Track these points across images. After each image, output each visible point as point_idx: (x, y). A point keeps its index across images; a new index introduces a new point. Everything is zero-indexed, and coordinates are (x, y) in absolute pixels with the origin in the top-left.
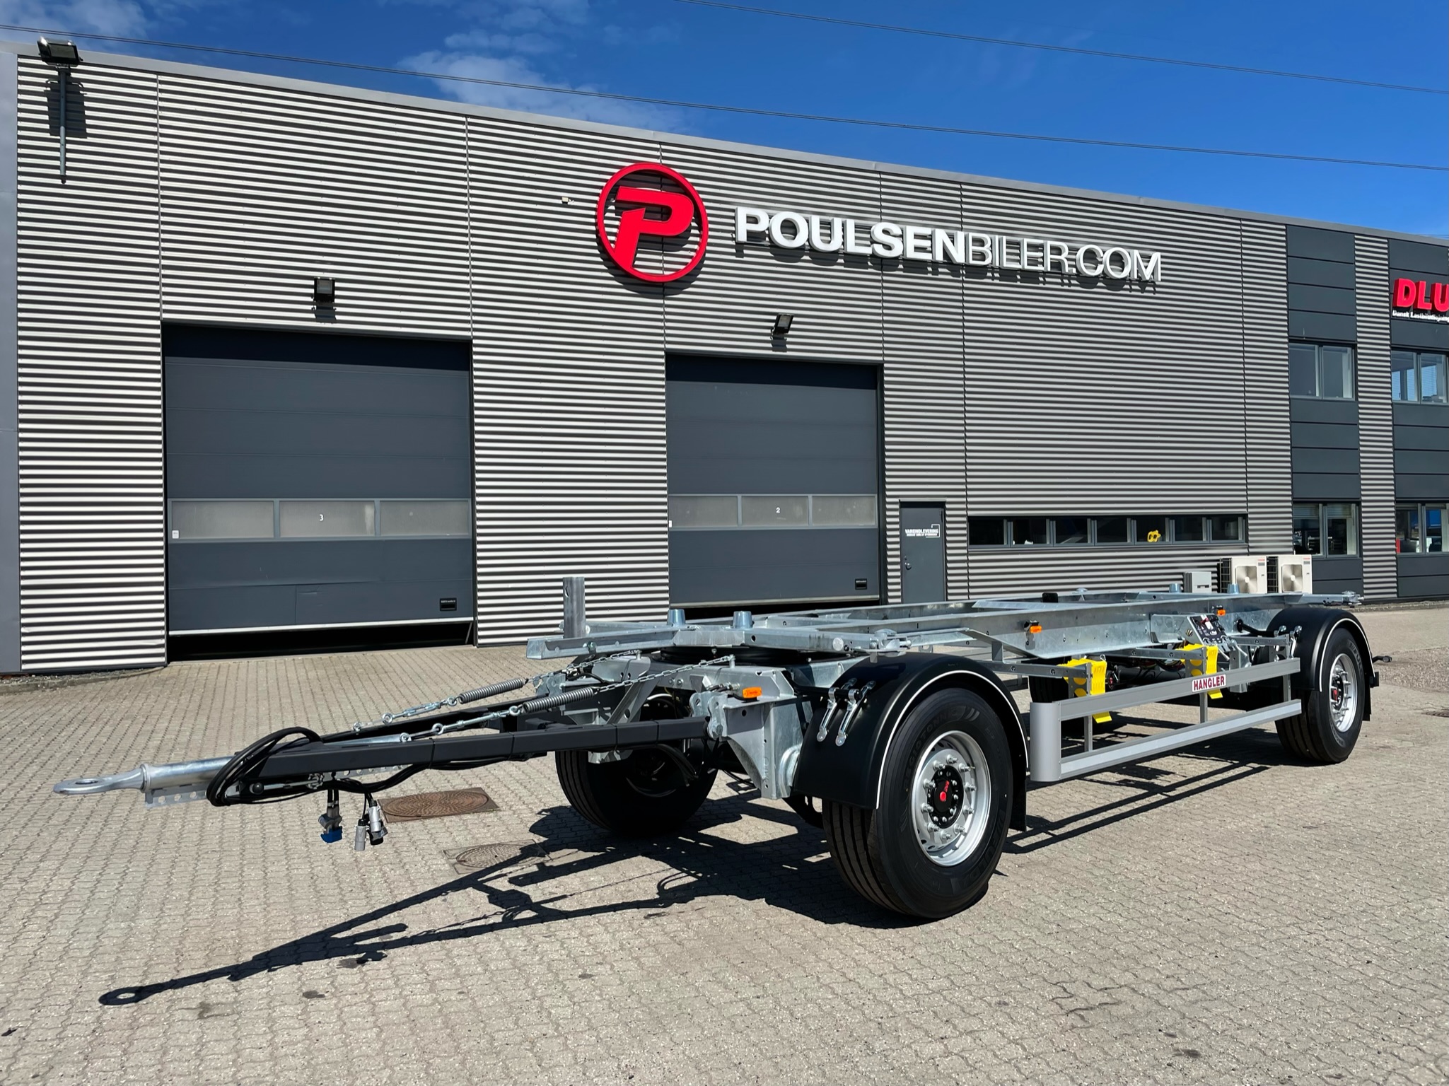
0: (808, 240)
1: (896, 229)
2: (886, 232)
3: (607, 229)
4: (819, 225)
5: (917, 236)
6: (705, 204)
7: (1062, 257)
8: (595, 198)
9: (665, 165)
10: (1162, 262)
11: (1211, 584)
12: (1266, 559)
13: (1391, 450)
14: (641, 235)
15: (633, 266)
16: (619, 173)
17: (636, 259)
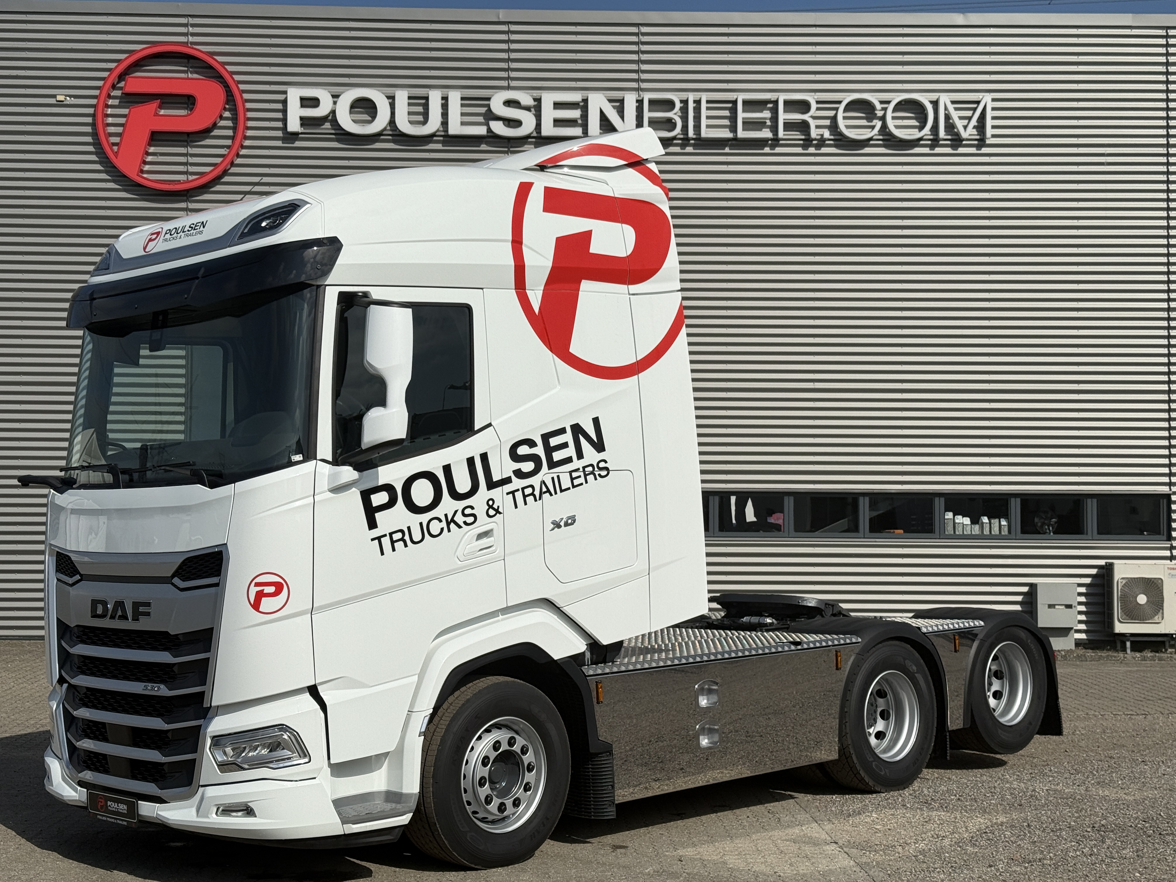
0: (392, 121)
1: (526, 99)
2: (509, 103)
3: (112, 129)
4: (406, 101)
5: (558, 105)
6: (242, 87)
7: (806, 117)
8: (96, 92)
9: (192, 43)
10: (993, 109)
11: (1075, 604)
14: (153, 133)
15: (142, 171)
16: (126, 59)
17: (145, 163)
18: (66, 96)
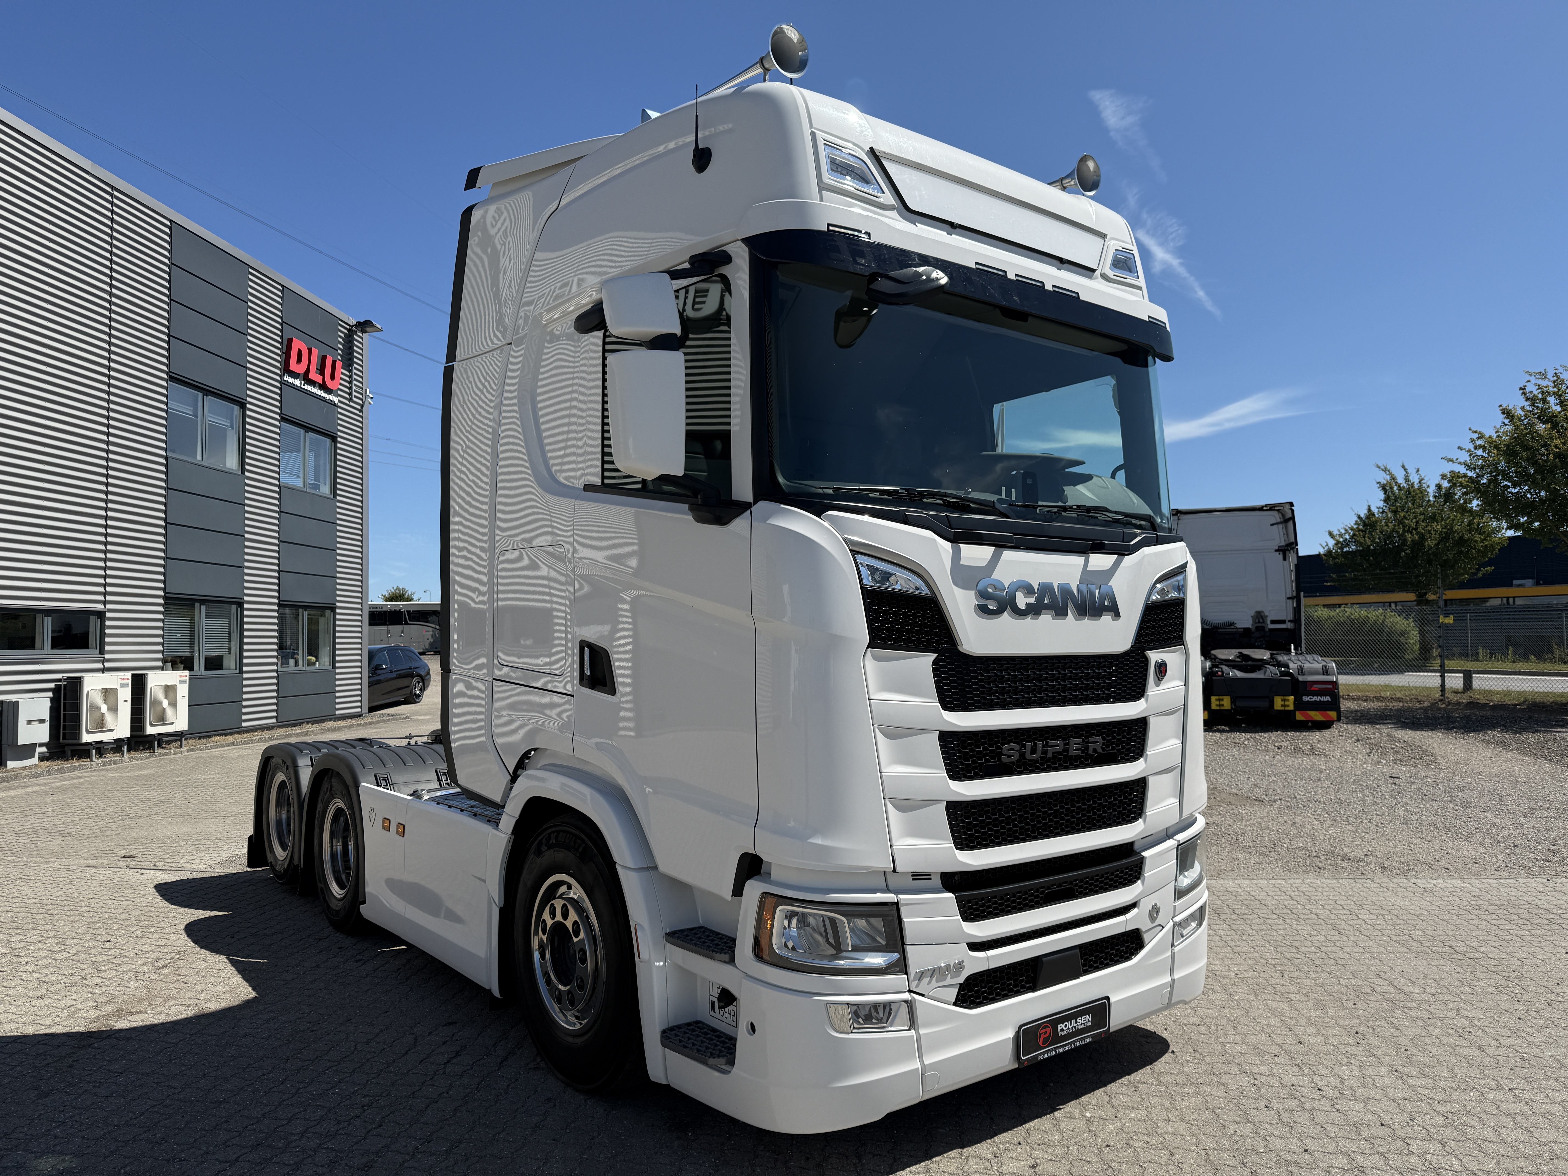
12: (130, 677)
13: (276, 541)
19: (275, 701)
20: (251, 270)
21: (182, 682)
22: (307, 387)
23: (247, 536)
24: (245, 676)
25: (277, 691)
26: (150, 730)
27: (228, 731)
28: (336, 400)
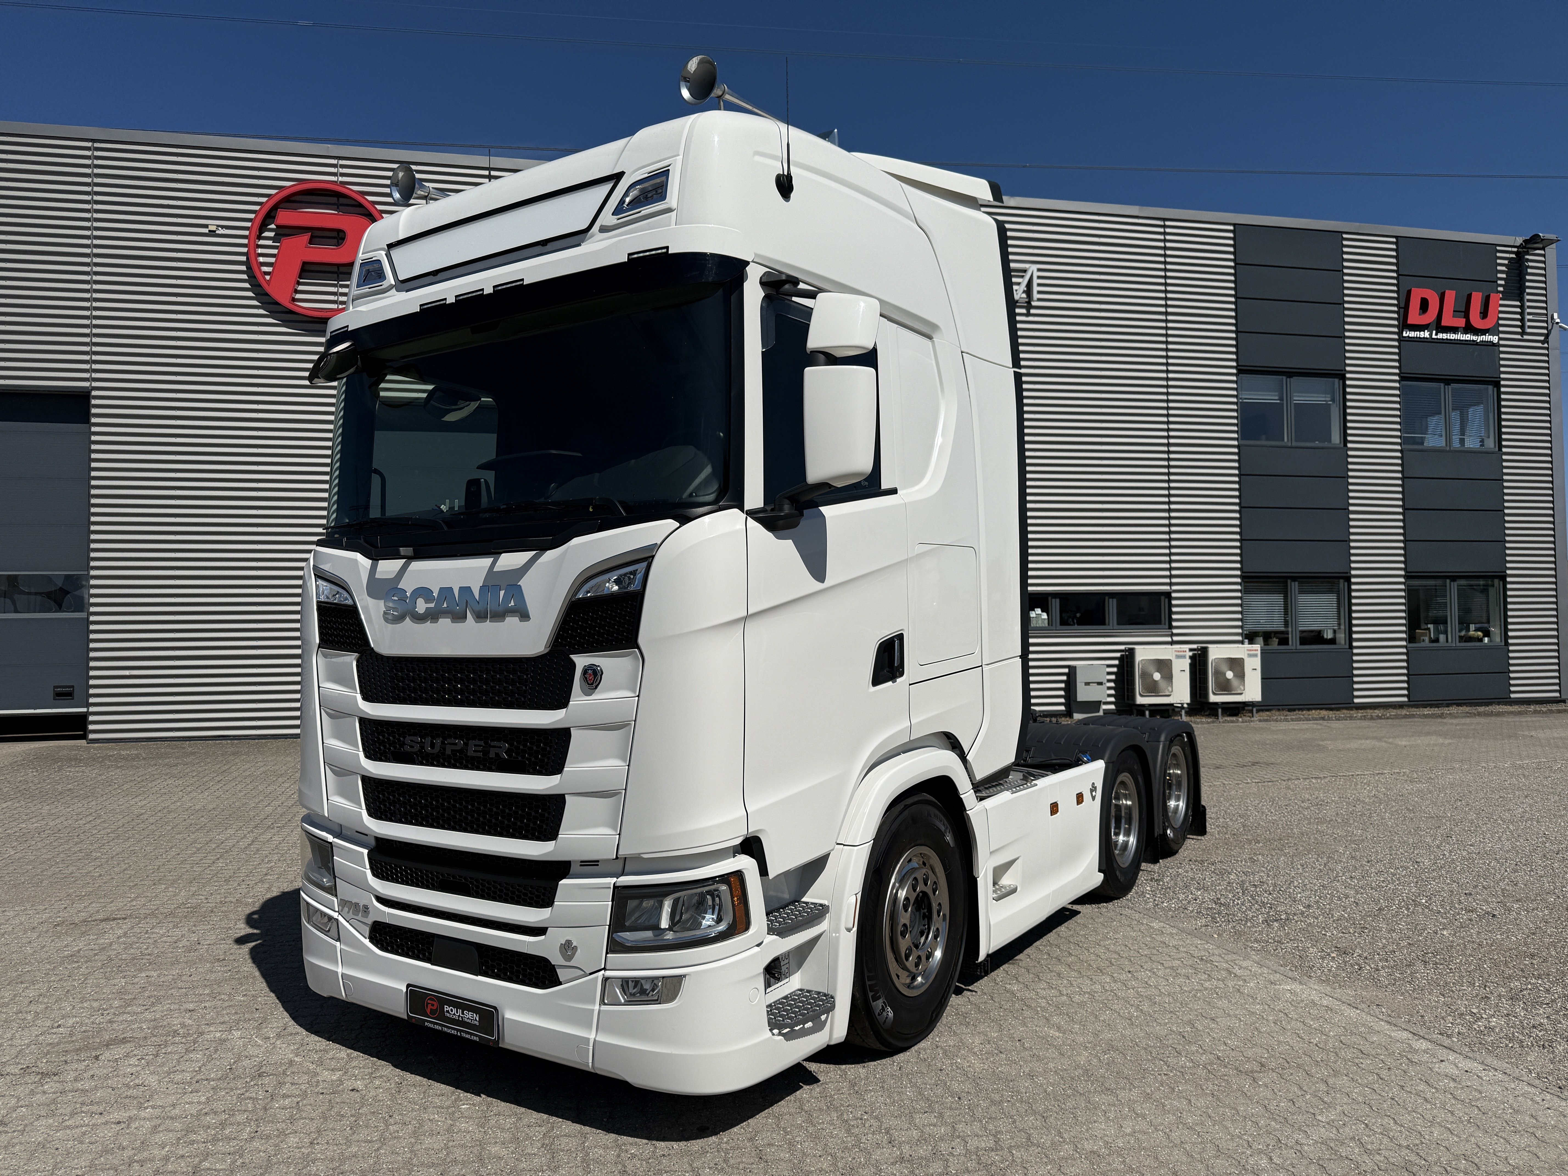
3: (263, 259)
8: (249, 224)
9: (341, 182)
10: (1039, 277)
11: (1105, 681)
12: (1188, 650)
13: (1400, 510)
14: (304, 264)
15: (294, 300)
16: (277, 194)
17: (297, 292)
18: (218, 226)
19: (1405, 678)
20: (1345, 236)
21: (1250, 656)
22: (1440, 336)
23: (1351, 508)
24: (1355, 651)
25: (1407, 668)
26: (1213, 698)
27: (1333, 706)
28: (1495, 339)
